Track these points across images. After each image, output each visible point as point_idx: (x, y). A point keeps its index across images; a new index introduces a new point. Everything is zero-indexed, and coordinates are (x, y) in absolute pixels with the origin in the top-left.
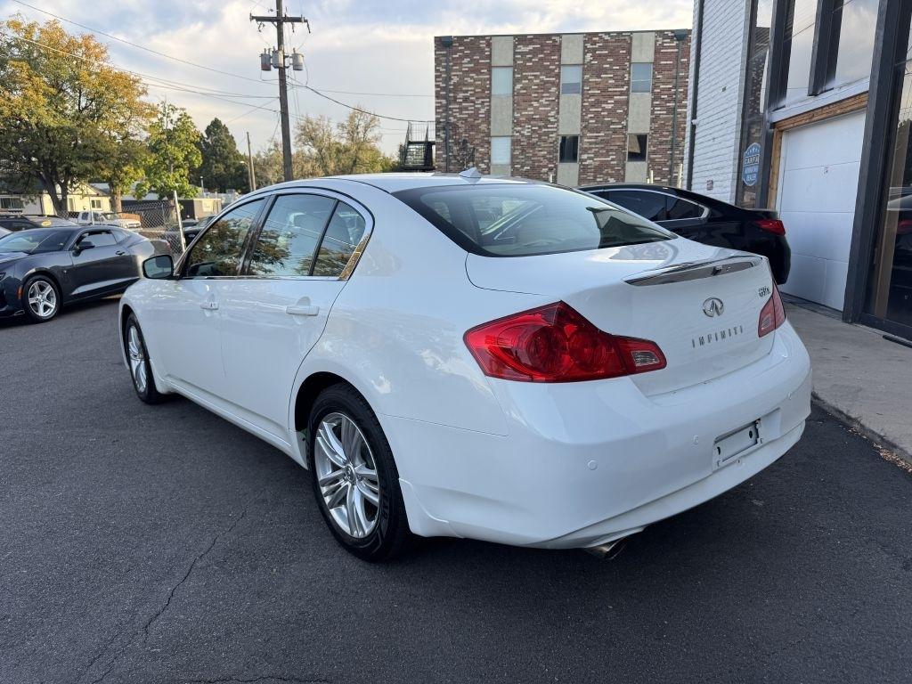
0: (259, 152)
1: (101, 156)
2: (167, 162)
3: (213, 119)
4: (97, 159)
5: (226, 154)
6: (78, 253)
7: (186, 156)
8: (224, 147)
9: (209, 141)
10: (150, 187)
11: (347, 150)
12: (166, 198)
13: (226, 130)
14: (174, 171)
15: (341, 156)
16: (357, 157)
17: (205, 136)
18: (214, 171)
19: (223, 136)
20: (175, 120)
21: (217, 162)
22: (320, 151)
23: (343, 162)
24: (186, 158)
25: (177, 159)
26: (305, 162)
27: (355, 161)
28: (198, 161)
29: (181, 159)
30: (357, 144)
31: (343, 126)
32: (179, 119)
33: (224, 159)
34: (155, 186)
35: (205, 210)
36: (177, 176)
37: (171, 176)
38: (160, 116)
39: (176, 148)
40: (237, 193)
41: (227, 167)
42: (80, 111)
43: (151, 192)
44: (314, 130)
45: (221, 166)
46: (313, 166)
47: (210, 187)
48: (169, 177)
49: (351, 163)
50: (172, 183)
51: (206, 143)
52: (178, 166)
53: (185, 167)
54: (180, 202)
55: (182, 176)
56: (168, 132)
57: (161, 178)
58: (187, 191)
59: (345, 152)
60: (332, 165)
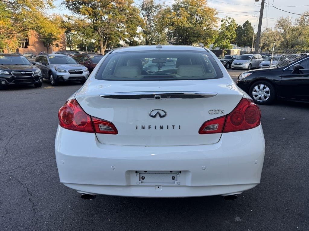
1: (200, 36)
2: (225, 37)
3: (246, 21)
4: (198, 37)
5: (248, 33)
7: (231, 34)
8: (248, 31)
9: (243, 29)
10: (218, 45)
11: (297, 29)
12: (222, 49)
13: (250, 24)
15: (294, 32)
16: (301, 32)
17: (242, 27)
18: (243, 39)
19: (249, 27)
20: (230, 22)
21: (245, 36)
22: (285, 31)
23: (294, 34)
24: (231, 36)
25: (227, 36)
27: (300, 34)
28: (235, 36)
29: (229, 36)
30: (303, 26)
31: (298, 20)
32: (231, 22)
33: (247, 35)
34: (219, 45)
35: (234, 53)
38: (225, 21)
39: (228, 32)
40: (249, 47)
41: (248, 38)
42: (197, 22)
43: (217, 47)
44: (284, 22)
45: (246, 38)
46: (280, 37)
48: (224, 42)
49: (298, 35)
50: (225, 44)
51: (242, 29)
52: (227, 38)
53: (230, 38)
54: (226, 50)
55: (228, 42)
56: (227, 26)
57: (221, 43)
58: (229, 47)
59: (296, 30)
60: (288, 36)
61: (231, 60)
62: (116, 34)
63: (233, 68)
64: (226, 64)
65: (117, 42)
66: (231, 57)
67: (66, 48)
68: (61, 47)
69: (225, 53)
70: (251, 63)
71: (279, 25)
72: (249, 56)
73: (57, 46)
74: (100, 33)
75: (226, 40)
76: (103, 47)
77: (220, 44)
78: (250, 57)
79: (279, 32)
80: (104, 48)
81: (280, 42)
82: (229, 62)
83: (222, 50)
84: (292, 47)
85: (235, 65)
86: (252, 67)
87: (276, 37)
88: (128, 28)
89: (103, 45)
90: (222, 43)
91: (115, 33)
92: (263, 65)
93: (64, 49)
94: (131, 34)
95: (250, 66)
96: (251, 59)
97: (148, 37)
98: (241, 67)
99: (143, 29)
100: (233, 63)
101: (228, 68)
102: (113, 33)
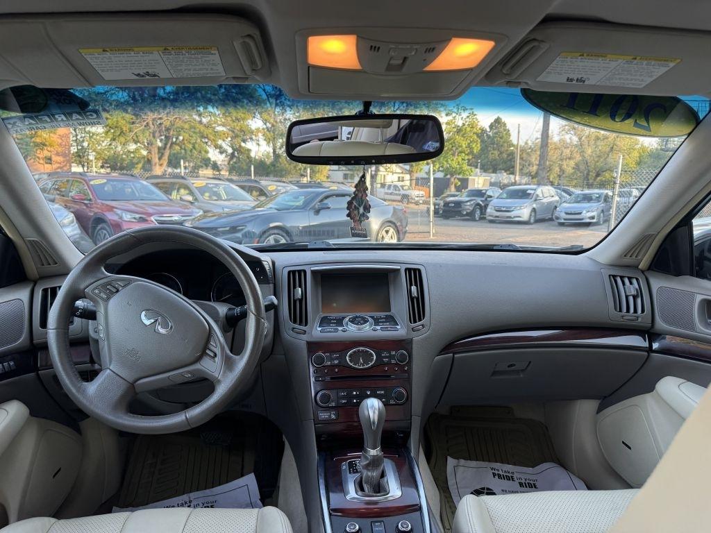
0: (527, 140)
2: (454, 149)
3: (496, 117)
5: (501, 143)
6: (317, 212)
7: (469, 144)
8: (501, 138)
9: (491, 134)
10: (439, 168)
11: (605, 137)
12: (449, 176)
13: (505, 124)
14: (458, 155)
15: (599, 143)
16: (614, 144)
17: (488, 130)
18: (491, 156)
19: (502, 130)
20: (465, 117)
21: (494, 149)
22: (580, 139)
23: (600, 148)
24: (469, 146)
25: (461, 146)
26: (565, 148)
27: (612, 147)
28: (477, 148)
29: (464, 146)
33: (499, 147)
34: (442, 167)
35: (476, 185)
36: (460, 159)
37: (455, 159)
38: (455, 115)
39: (462, 138)
40: (505, 174)
41: (501, 153)
42: (394, 111)
43: (439, 170)
45: (496, 153)
46: (572, 152)
47: (485, 169)
48: (452, 160)
49: (608, 149)
50: (455, 165)
51: (487, 135)
52: (461, 152)
53: (467, 153)
54: (459, 179)
55: (463, 159)
56: (458, 126)
57: (447, 161)
58: (465, 171)
59: (604, 139)
60: (589, 151)
61: (483, 199)
62: (193, 130)
63: (492, 218)
64: (471, 209)
65: (203, 152)
66: (484, 191)
67: (71, 166)
68: (58, 165)
69: (455, 186)
70: (534, 206)
71: (567, 127)
72: (527, 190)
73: (49, 160)
74: (151, 126)
75: (456, 157)
76: (157, 160)
77: (446, 165)
78: (532, 192)
79: (568, 141)
80: (161, 165)
81: (572, 163)
82: (478, 204)
83: (449, 179)
84: (598, 175)
85: (497, 211)
86: (538, 217)
87: (565, 150)
88: (226, 116)
89: (157, 156)
90: (450, 162)
91: (191, 127)
92: (567, 213)
93: (65, 168)
94: (233, 132)
95: (533, 214)
96: (533, 199)
97: (279, 144)
98: (510, 217)
99: (265, 124)
100: (489, 207)
101: (477, 219)
102: (186, 126)
